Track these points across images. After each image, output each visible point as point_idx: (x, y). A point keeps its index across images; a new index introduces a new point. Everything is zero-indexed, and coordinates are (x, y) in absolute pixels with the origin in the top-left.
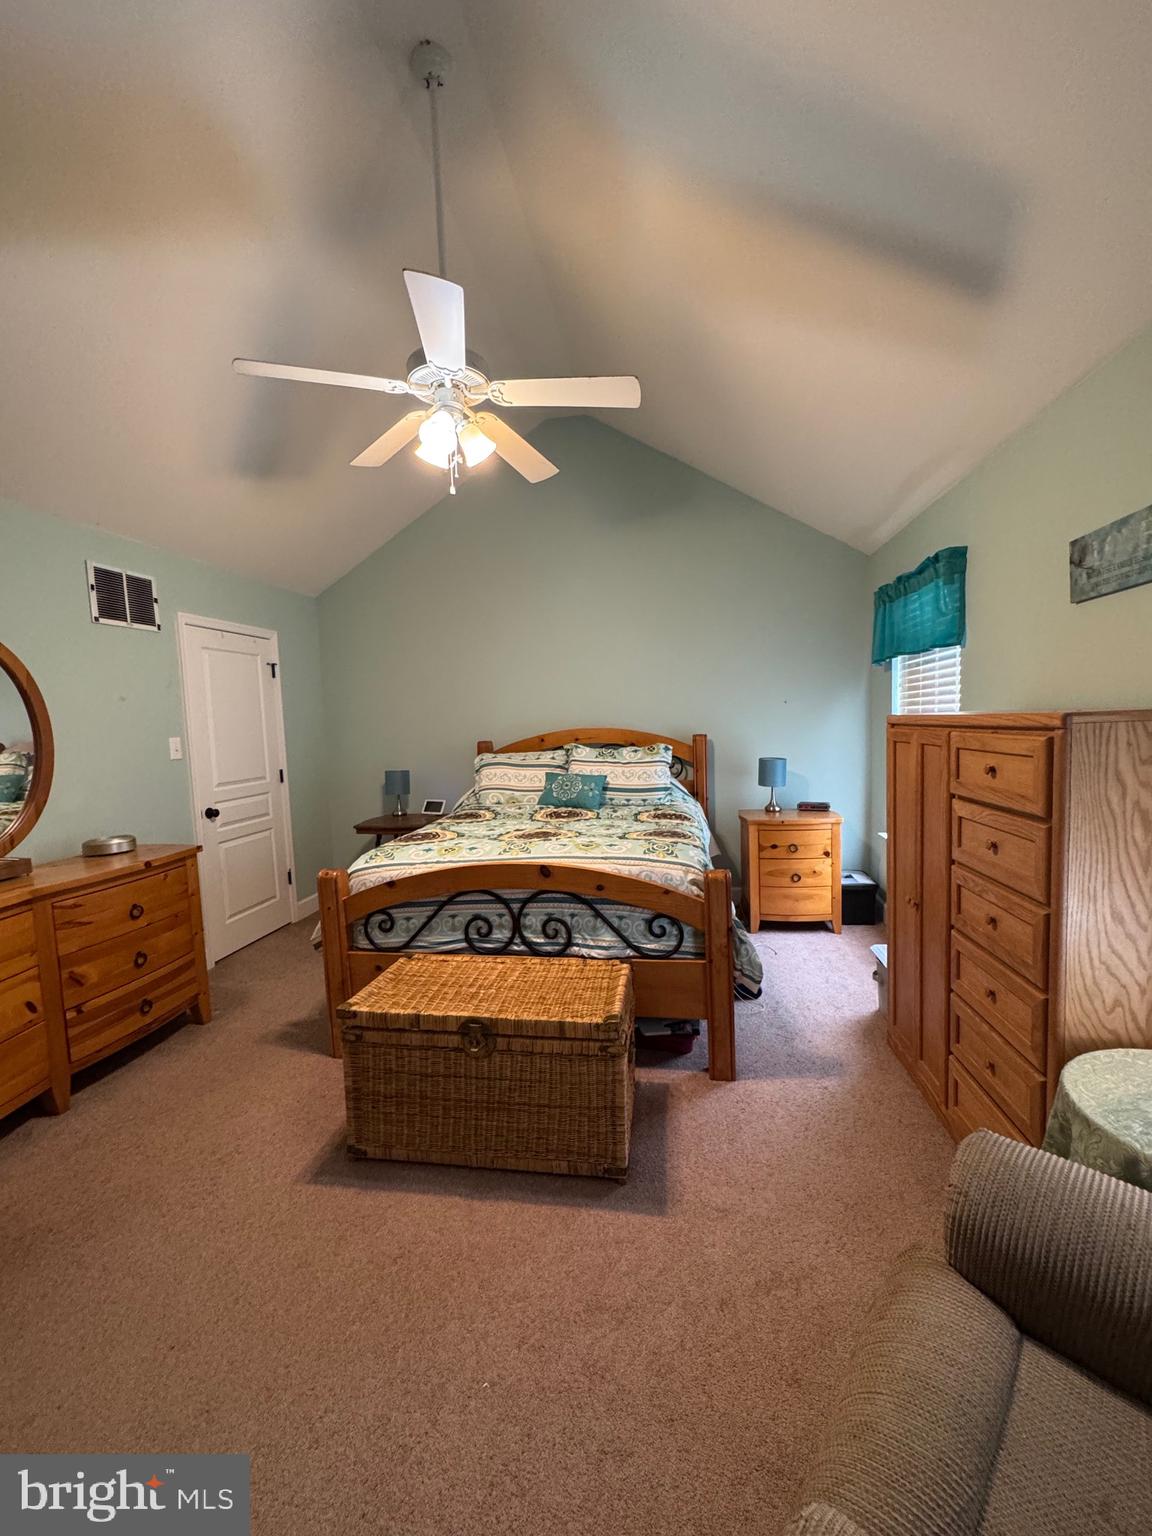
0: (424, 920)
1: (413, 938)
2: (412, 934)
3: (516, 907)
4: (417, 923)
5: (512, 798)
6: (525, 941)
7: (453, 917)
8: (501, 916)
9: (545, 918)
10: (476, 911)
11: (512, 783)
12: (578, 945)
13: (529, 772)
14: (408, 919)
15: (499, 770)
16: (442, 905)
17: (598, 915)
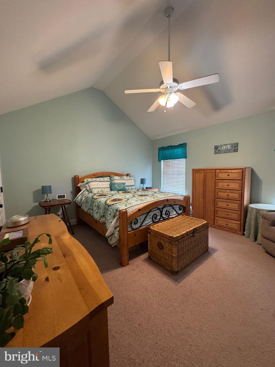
0: (144, 218)
1: (142, 224)
2: (141, 223)
3: (161, 210)
4: (142, 219)
5: (102, 190)
6: (163, 218)
7: (150, 216)
8: (158, 213)
9: (166, 211)
10: (154, 213)
11: (101, 186)
12: (171, 215)
13: (104, 183)
14: (140, 219)
15: (96, 183)
16: (148, 213)
17: (173, 208)
